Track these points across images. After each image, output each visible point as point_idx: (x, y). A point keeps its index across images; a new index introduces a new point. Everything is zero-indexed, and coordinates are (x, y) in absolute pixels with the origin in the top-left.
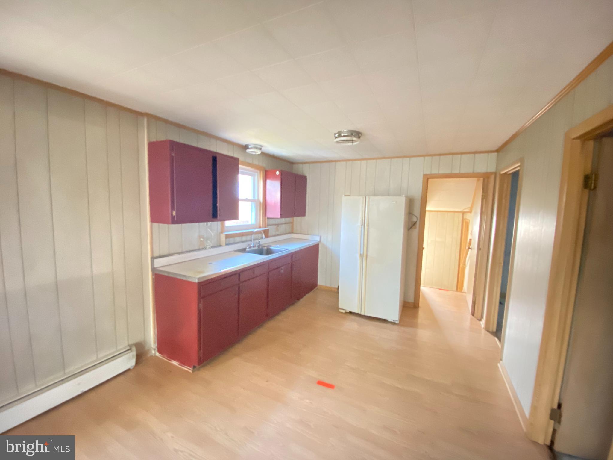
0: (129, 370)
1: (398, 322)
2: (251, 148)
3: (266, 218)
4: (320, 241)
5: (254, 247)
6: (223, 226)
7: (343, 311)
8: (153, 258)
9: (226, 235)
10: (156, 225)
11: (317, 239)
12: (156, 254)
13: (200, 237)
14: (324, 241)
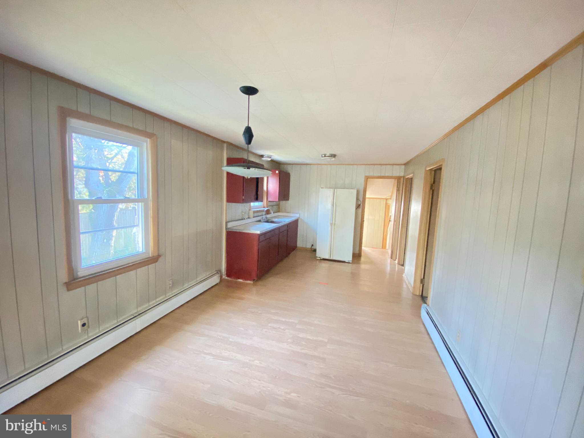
0: (217, 284)
1: (351, 262)
2: (265, 157)
3: (268, 201)
4: (299, 217)
5: (264, 220)
6: (250, 205)
7: (319, 259)
8: (227, 223)
9: (254, 211)
10: (228, 203)
11: (298, 216)
12: (228, 220)
13: (242, 212)
14: (302, 217)
